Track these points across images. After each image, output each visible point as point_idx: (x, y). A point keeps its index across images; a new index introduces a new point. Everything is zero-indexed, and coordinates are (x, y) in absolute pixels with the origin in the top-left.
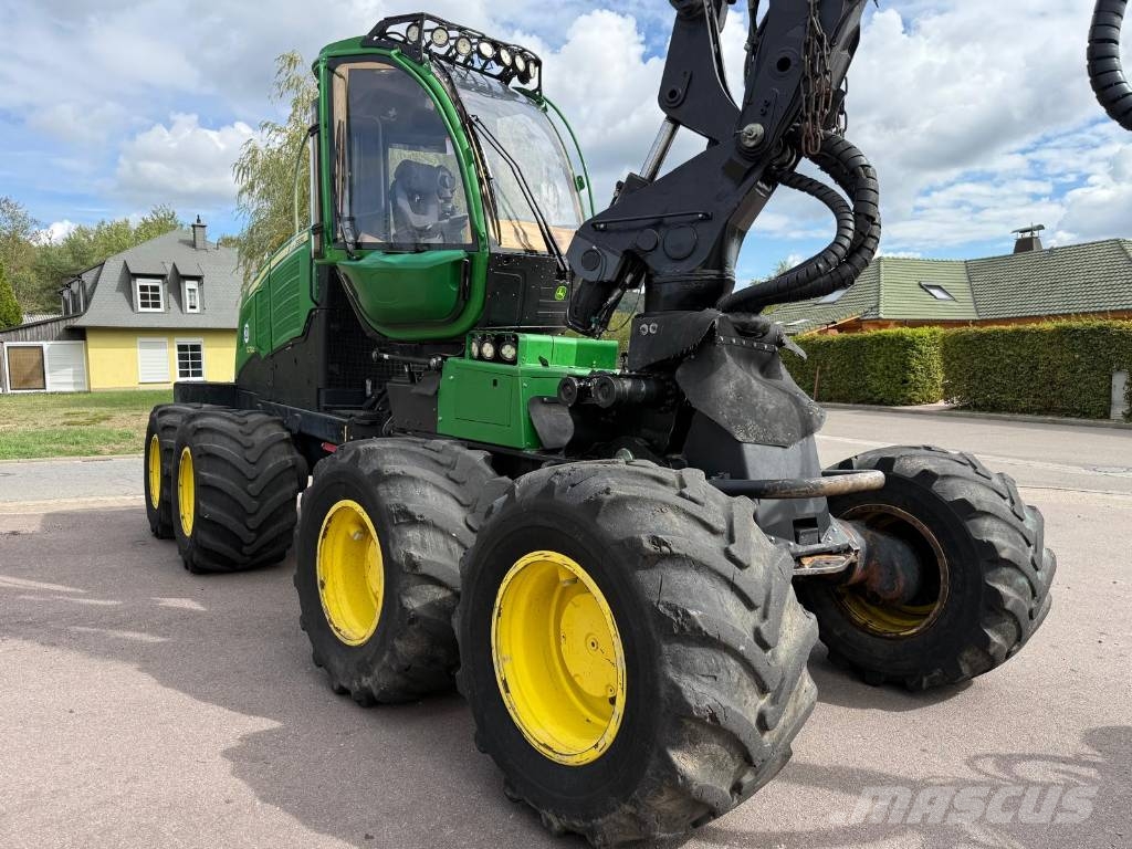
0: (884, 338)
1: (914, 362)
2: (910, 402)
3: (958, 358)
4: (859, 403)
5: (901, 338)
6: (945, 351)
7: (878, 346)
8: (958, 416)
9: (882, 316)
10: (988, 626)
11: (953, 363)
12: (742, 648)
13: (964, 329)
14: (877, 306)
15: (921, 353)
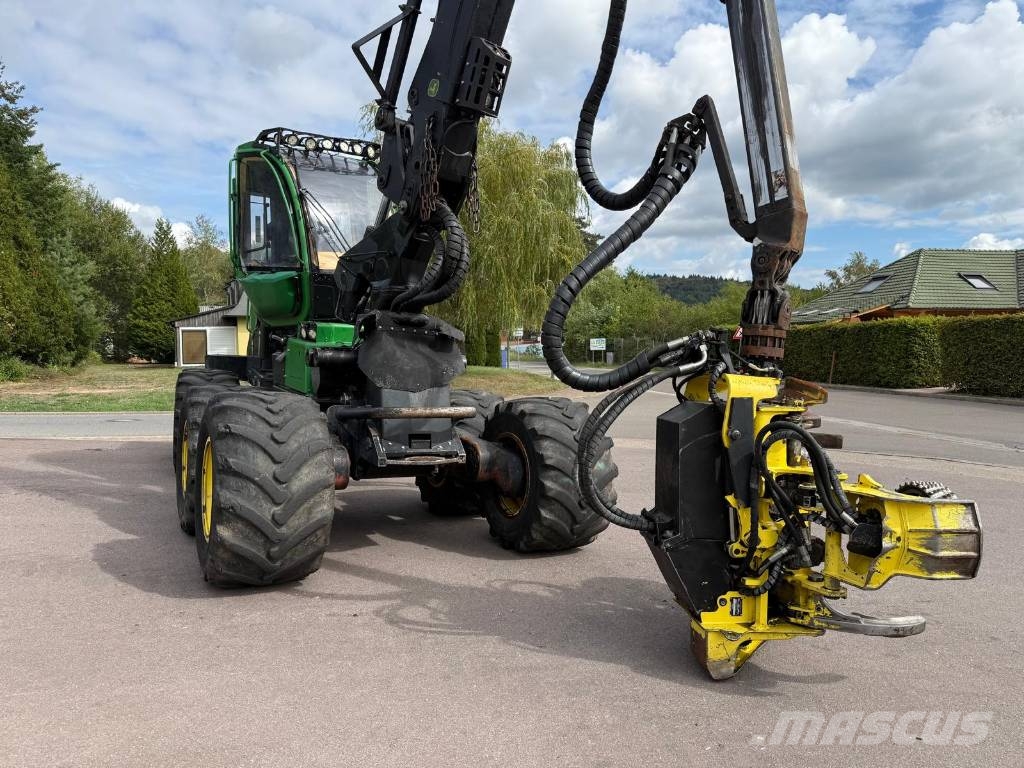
0: (890, 326)
1: (917, 348)
2: (913, 385)
3: (955, 345)
4: (869, 385)
5: (903, 326)
6: (943, 337)
7: (884, 333)
8: (955, 399)
9: (910, 304)
10: (543, 507)
11: (950, 349)
12: (257, 479)
13: (960, 317)
14: (908, 296)
15: (923, 339)
